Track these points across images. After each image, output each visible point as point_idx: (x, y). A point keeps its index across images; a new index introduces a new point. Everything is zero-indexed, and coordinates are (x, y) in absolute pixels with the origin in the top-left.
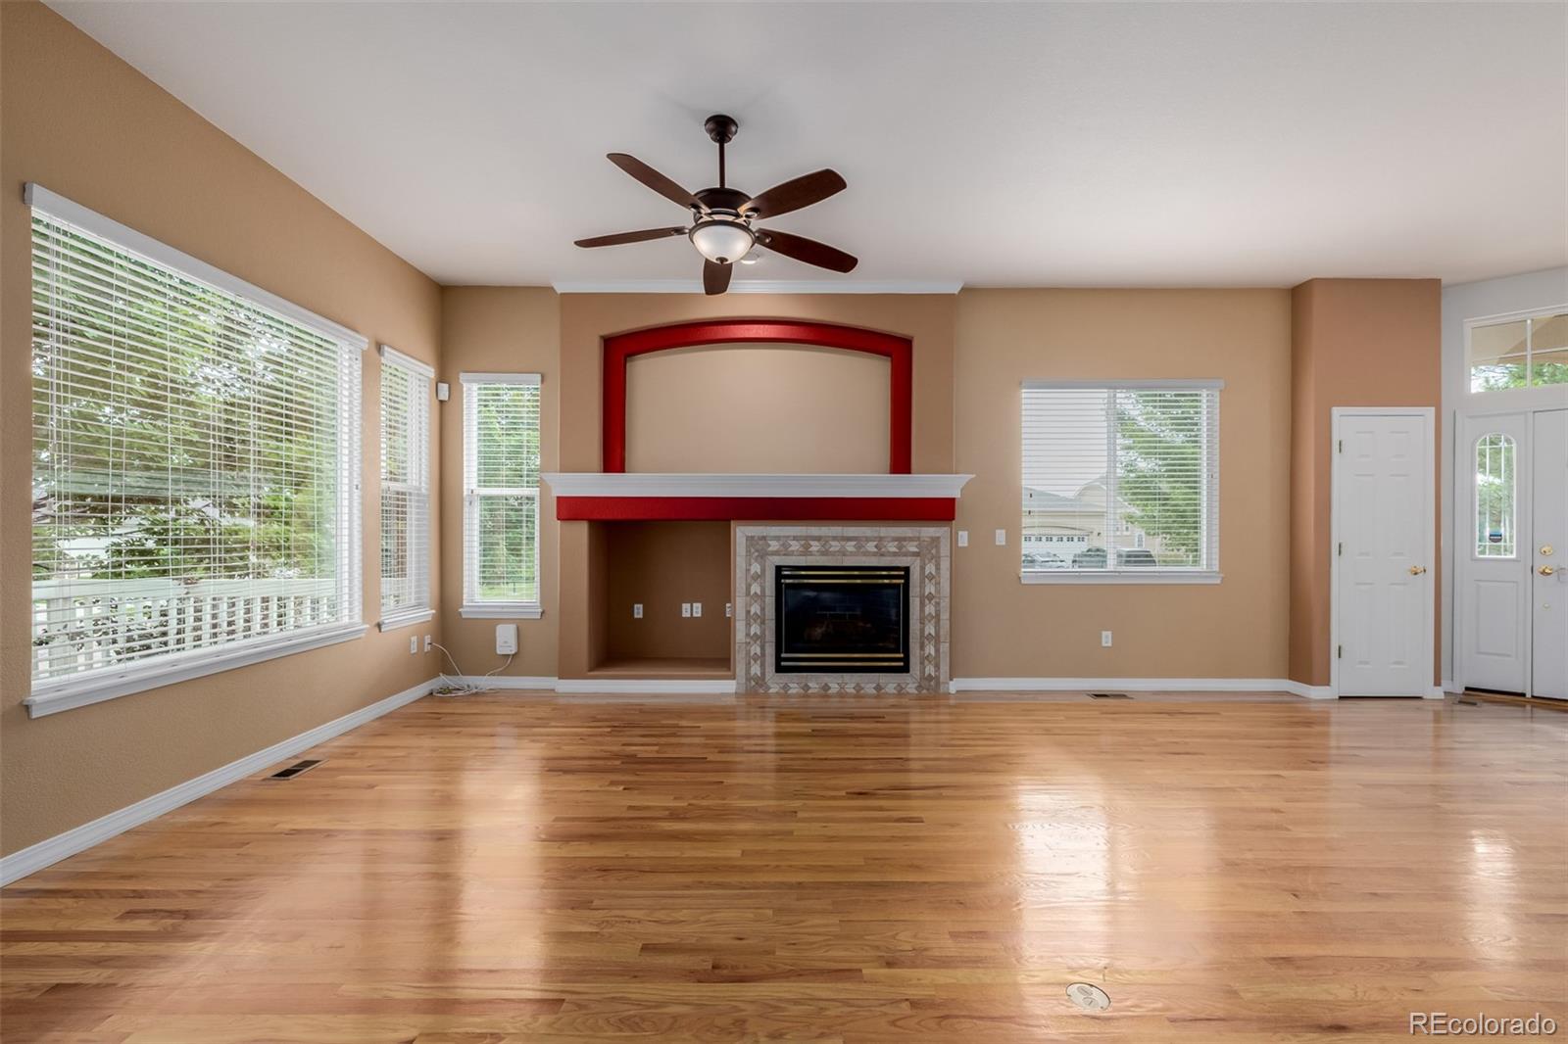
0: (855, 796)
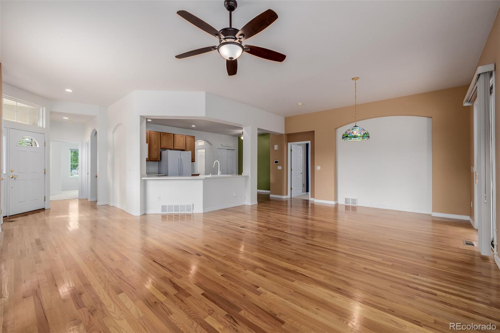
0: (168, 270)
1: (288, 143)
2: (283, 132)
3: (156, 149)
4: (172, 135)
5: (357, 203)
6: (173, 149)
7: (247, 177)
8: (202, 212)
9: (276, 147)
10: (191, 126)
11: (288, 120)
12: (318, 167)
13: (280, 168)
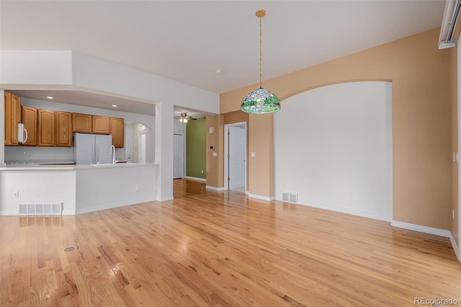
1: (225, 125)
2: (218, 112)
3: (65, 133)
4: (90, 117)
5: (296, 200)
6: (92, 133)
7: (157, 166)
8: (74, 213)
9: (211, 130)
10: (112, 105)
11: (223, 97)
12: (252, 153)
13: (215, 154)
